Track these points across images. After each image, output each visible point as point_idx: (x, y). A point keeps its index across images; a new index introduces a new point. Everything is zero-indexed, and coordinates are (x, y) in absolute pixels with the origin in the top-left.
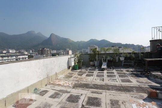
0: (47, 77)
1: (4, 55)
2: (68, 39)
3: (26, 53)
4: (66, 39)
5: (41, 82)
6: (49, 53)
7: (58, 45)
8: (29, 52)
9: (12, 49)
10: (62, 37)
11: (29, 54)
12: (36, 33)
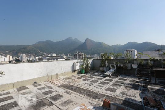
0: (47, 76)
1: (49, 58)
2: (103, 43)
3: (65, 57)
4: (100, 44)
5: (40, 78)
6: (83, 57)
7: (93, 50)
8: (67, 56)
9: (54, 53)
10: (97, 42)
11: (67, 58)
12: (73, 39)
